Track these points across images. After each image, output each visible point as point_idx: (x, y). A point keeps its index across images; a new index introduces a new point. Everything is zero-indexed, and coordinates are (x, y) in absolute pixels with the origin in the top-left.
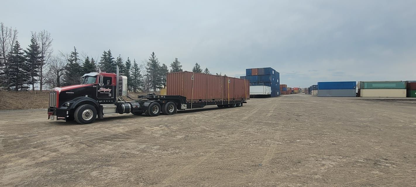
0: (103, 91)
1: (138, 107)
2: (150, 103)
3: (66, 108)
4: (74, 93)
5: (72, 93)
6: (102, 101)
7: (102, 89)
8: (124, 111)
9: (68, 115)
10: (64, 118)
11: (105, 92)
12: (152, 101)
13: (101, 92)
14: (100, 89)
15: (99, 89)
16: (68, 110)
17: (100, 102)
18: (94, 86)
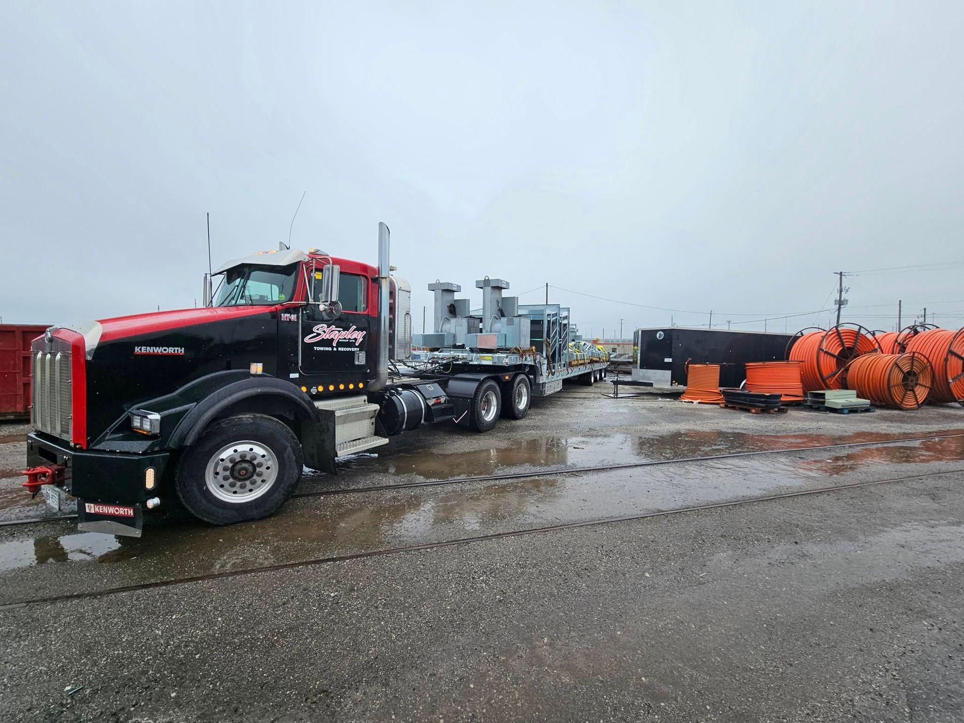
0: (328, 342)
1: (442, 400)
2: (476, 385)
3: (139, 447)
4: (181, 351)
5: (170, 350)
6: (321, 389)
7: (323, 331)
8: (404, 427)
9: (151, 494)
10: (131, 512)
11: (340, 344)
12: (482, 377)
13: (319, 344)
14: (315, 329)
15: (307, 331)
16: (151, 464)
17: (314, 391)
18: (285, 317)
